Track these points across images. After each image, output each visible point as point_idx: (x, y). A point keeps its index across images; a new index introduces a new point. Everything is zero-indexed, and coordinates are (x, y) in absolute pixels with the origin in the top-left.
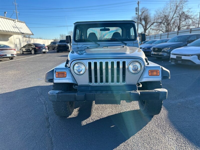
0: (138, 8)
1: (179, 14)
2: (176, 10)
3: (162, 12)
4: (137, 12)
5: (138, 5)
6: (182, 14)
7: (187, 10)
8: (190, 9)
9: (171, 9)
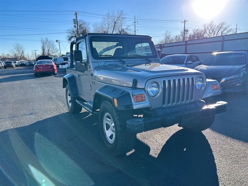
0: (77, 20)
1: (119, 31)
2: (114, 26)
3: (100, 27)
4: (76, 25)
5: (76, 17)
6: (122, 31)
7: (126, 27)
8: (129, 26)
9: (109, 25)
